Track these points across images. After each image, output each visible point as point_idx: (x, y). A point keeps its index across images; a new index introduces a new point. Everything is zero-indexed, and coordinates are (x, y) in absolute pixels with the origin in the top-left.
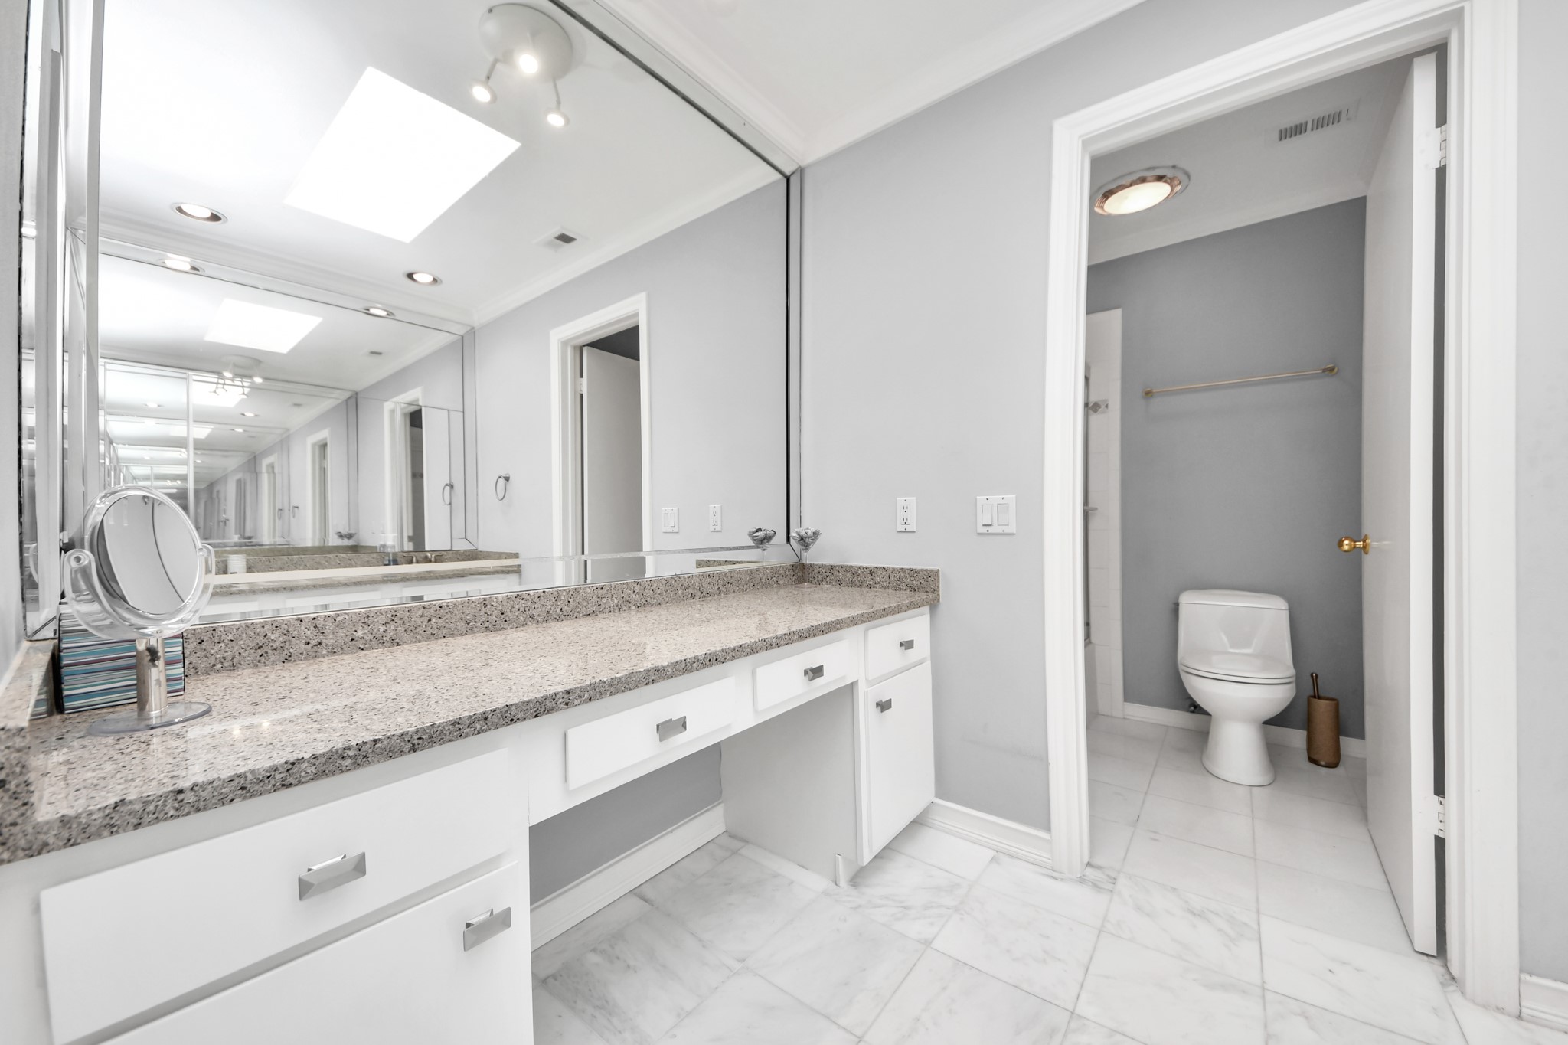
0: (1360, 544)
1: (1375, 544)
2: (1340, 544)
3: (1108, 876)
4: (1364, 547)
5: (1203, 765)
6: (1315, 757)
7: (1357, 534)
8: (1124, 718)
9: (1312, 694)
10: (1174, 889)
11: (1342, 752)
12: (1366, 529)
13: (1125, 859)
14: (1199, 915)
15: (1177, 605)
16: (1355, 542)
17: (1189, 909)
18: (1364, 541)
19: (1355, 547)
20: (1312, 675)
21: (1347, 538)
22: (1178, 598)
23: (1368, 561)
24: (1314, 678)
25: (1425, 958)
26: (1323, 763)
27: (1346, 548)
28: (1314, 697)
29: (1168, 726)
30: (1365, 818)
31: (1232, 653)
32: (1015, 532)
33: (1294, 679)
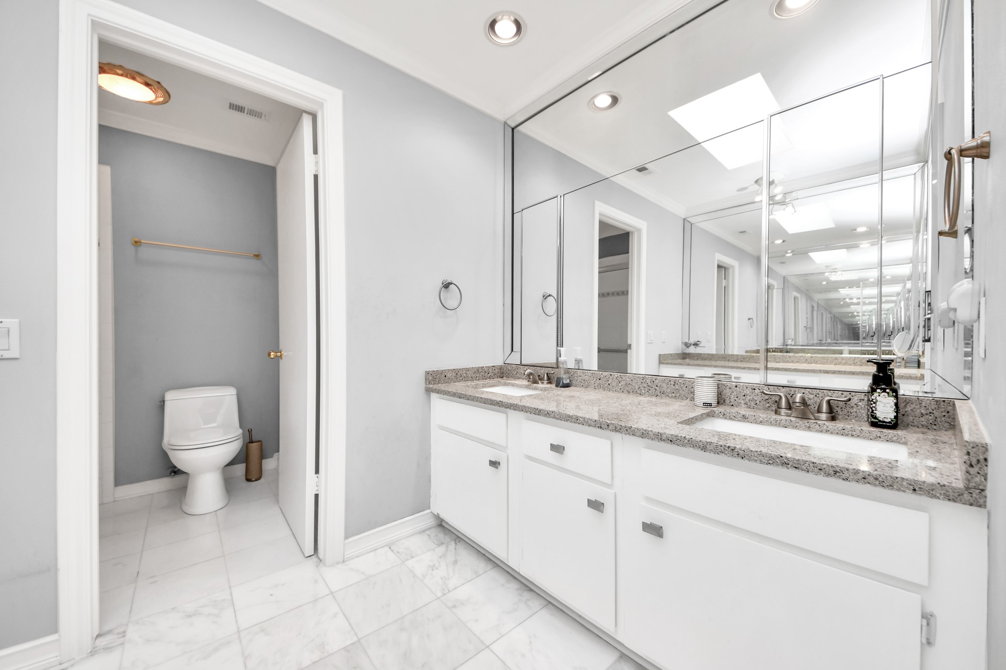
0: (279, 354)
1: (285, 354)
2: (269, 354)
3: (118, 634)
4: (281, 356)
5: (184, 511)
6: (249, 477)
7: (277, 350)
8: (115, 501)
9: (249, 441)
10: (173, 609)
11: (263, 469)
12: (281, 347)
13: (130, 612)
14: (194, 615)
15: (163, 402)
16: (276, 353)
17: (186, 615)
18: (281, 353)
19: (276, 356)
20: (249, 430)
21: (273, 351)
22: (164, 397)
23: (282, 363)
24: (250, 431)
25: (309, 558)
26: (253, 479)
27: (272, 356)
28: (250, 443)
29: (152, 494)
30: (277, 501)
31: (205, 428)
32: (18, 357)
33: (241, 436)
